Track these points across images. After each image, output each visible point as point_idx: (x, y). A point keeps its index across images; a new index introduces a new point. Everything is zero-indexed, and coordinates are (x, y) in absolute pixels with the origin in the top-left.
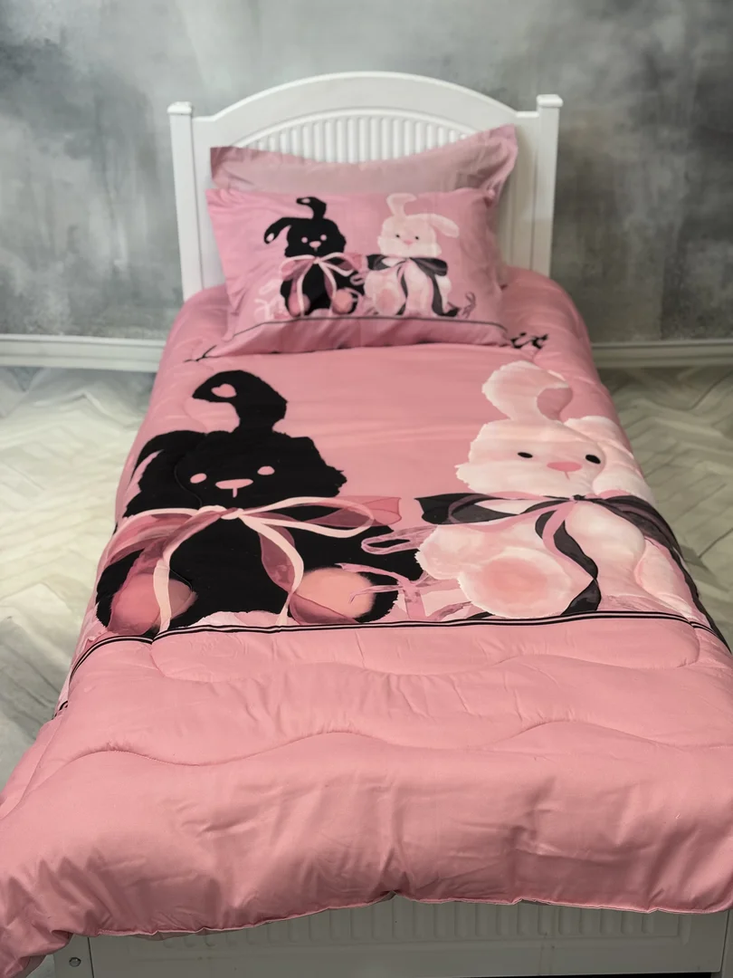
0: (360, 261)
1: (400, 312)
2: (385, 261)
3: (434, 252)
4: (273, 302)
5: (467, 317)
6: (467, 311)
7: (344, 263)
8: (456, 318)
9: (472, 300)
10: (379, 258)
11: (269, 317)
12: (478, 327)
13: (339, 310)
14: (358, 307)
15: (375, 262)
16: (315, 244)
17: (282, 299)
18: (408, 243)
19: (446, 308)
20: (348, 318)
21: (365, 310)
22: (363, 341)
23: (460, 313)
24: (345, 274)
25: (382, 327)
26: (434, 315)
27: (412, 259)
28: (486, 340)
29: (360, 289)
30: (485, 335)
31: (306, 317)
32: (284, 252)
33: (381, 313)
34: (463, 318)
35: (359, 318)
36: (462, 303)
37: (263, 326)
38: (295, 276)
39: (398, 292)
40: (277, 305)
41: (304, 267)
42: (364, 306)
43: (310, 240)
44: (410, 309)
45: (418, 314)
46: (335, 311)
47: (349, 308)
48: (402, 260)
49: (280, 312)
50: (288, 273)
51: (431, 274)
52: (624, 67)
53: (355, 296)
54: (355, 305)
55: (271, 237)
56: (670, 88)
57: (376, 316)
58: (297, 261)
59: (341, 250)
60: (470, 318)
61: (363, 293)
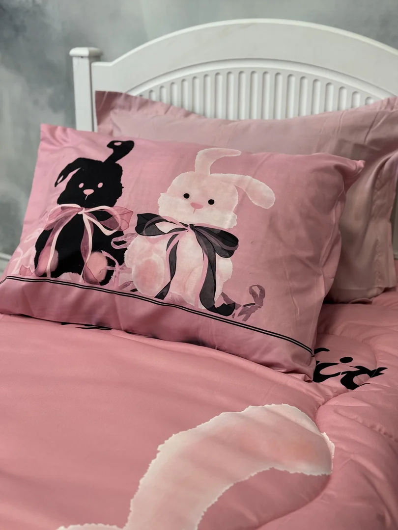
0: (128, 221)
1: (161, 295)
2: (161, 226)
4: (27, 254)
5: (245, 319)
6: (249, 309)
7: (111, 219)
8: (230, 318)
9: (259, 296)
10: (155, 219)
11: (15, 272)
12: (259, 336)
13: (91, 277)
15: (147, 223)
16: (88, 192)
17: (34, 251)
18: (195, 206)
19: (218, 301)
22: (122, 324)
23: (236, 312)
24: (108, 233)
27: (192, 226)
28: (268, 358)
29: (120, 256)
31: (53, 279)
33: (140, 292)
34: (240, 319)
35: (113, 292)
36: (242, 298)
38: (55, 227)
40: (28, 258)
42: (121, 277)
44: (174, 293)
45: (183, 301)
46: (85, 277)
47: (102, 278)
49: (27, 266)
51: (210, 252)
53: (111, 263)
54: (109, 274)
55: (61, 178)
57: (133, 294)
59: (112, 204)
60: (247, 323)
61: (121, 261)
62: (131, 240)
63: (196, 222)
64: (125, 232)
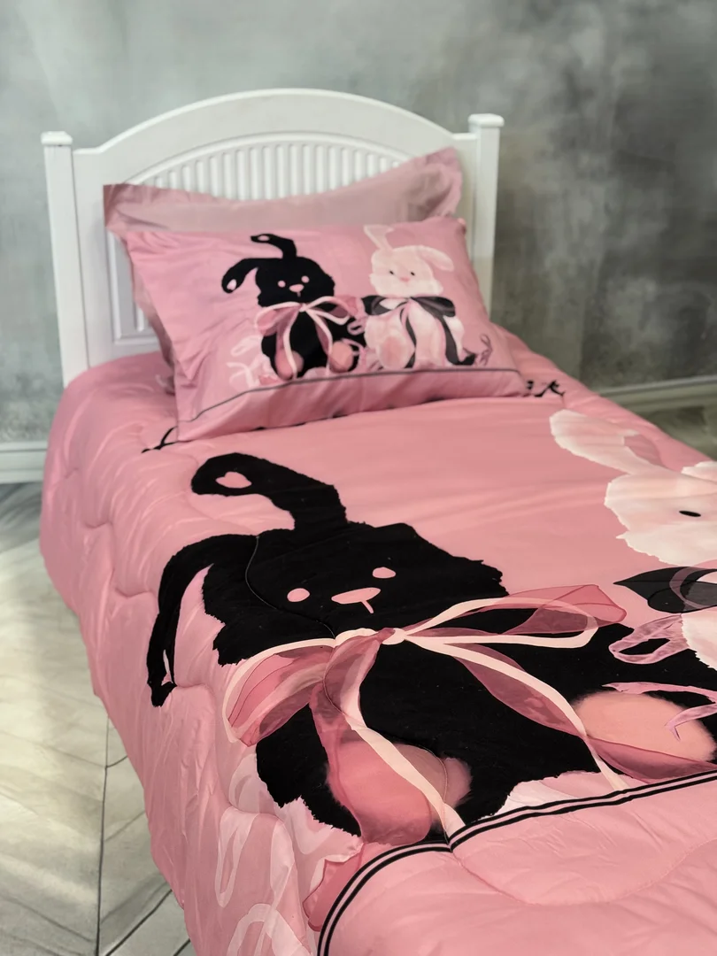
0: (355, 307)
1: (410, 365)
2: (382, 303)
3: (435, 289)
4: (255, 364)
5: (486, 364)
6: (485, 357)
7: (337, 309)
8: (474, 366)
9: (488, 343)
10: (377, 300)
11: (253, 383)
12: (498, 375)
13: (338, 367)
14: (360, 361)
15: (373, 304)
16: (297, 288)
17: (266, 359)
18: (405, 280)
19: (462, 356)
20: (347, 377)
21: (368, 365)
22: (363, 405)
23: (478, 360)
24: (341, 321)
25: (388, 384)
26: (449, 365)
27: (413, 298)
28: (508, 391)
29: (360, 339)
30: (506, 385)
31: (299, 379)
32: (257, 301)
33: (387, 368)
34: (481, 365)
35: (361, 375)
36: (478, 349)
37: (248, 395)
38: (278, 329)
39: (405, 340)
40: (261, 367)
41: (288, 317)
42: (367, 359)
43: (289, 284)
44: (421, 359)
45: (431, 364)
46: (333, 369)
47: (350, 364)
48: (404, 301)
49: (266, 376)
50: (269, 325)
51: (438, 316)
52: (545, 85)
53: (355, 348)
54: (356, 359)
55: (232, 284)
56: (591, 109)
57: (381, 372)
58: (277, 310)
59: (331, 293)
60: (489, 365)
61: (364, 344)
62: (365, 322)
63: (415, 293)
64: (357, 317)
